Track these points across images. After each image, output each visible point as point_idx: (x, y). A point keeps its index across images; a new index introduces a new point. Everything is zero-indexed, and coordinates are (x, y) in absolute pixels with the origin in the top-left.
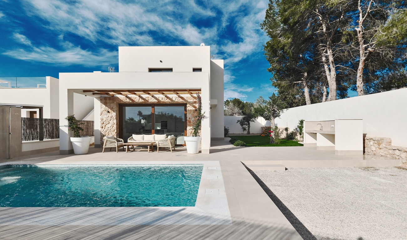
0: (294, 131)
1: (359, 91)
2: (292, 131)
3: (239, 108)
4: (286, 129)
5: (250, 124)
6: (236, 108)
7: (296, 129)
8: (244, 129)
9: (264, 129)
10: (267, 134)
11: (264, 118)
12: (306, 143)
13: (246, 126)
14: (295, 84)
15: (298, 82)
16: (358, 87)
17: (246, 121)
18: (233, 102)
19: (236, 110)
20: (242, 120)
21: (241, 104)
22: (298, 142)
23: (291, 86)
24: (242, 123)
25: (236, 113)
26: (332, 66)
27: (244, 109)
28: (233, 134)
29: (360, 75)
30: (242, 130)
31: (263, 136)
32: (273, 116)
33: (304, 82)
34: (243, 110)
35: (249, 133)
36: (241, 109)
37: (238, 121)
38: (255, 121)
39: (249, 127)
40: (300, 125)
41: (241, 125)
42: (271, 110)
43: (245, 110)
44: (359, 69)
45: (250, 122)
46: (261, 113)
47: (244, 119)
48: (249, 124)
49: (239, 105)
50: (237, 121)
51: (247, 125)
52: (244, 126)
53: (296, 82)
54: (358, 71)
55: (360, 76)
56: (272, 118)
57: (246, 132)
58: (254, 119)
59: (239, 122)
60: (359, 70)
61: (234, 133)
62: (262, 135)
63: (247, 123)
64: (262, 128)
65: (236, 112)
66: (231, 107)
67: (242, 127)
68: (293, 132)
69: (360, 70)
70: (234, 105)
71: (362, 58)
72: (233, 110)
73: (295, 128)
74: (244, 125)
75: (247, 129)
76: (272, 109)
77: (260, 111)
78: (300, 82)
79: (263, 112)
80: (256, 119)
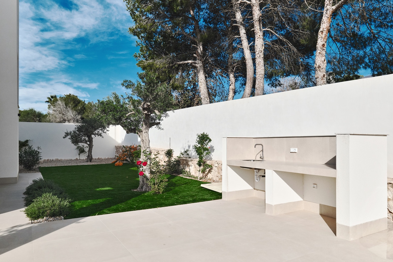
0: (182, 156)
1: (320, 77)
2: (179, 155)
3: (76, 111)
4: (169, 153)
5: (93, 140)
6: (70, 111)
7: (186, 152)
8: (82, 151)
9: (121, 151)
10: (126, 160)
11: (124, 126)
12: (230, 190)
13: (86, 145)
14: (180, 65)
15: (186, 62)
16: (319, 67)
17: (85, 135)
18: (65, 100)
19: (71, 114)
20: (74, 132)
21: (80, 104)
22: (202, 185)
23: (173, 69)
24: (75, 138)
25: (70, 120)
26: (259, 28)
27: (86, 114)
28: (57, 161)
29: (324, 42)
30: (77, 152)
31: (118, 166)
32: (146, 124)
33: (197, 62)
34: (84, 116)
35: (90, 158)
36: (79, 114)
37: (67, 134)
38: (103, 134)
39: (91, 146)
40: (199, 145)
41: (73, 142)
42: (140, 108)
43: (88, 116)
44: (321, 29)
45: (93, 136)
46: (118, 115)
47: (80, 129)
48: (91, 140)
49: (76, 106)
50: (64, 135)
51: (86, 142)
52: (81, 144)
53: (181, 63)
54: (320, 33)
55: (323, 45)
56: (143, 127)
57: (84, 157)
58: (100, 132)
59: (69, 137)
60: (322, 32)
61: (59, 159)
62: (117, 163)
63: (87, 139)
64: (117, 148)
65: (70, 117)
66: (59, 109)
67: (75, 147)
68: (180, 158)
69: (324, 33)
70: (66, 105)
71: (328, 7)
72: (63, 114)
73: (183, 151)
74: (81, 142)
75: (87, 150)
76: (145, 106)
77: (114, 109)
78: (190, 61)
79: (121, 111)
80: (105, 131)
